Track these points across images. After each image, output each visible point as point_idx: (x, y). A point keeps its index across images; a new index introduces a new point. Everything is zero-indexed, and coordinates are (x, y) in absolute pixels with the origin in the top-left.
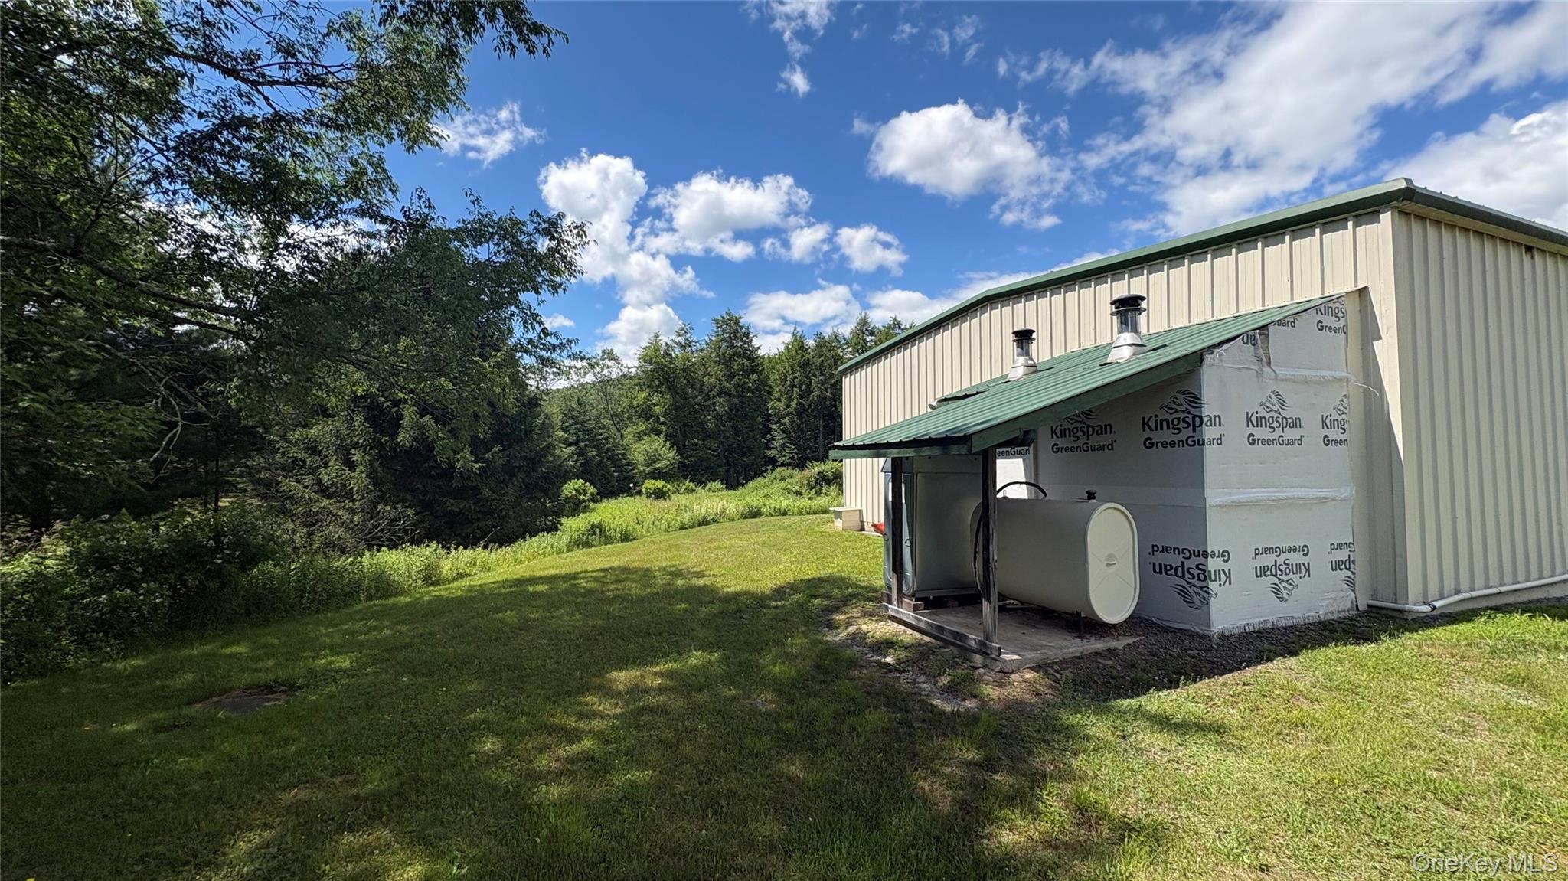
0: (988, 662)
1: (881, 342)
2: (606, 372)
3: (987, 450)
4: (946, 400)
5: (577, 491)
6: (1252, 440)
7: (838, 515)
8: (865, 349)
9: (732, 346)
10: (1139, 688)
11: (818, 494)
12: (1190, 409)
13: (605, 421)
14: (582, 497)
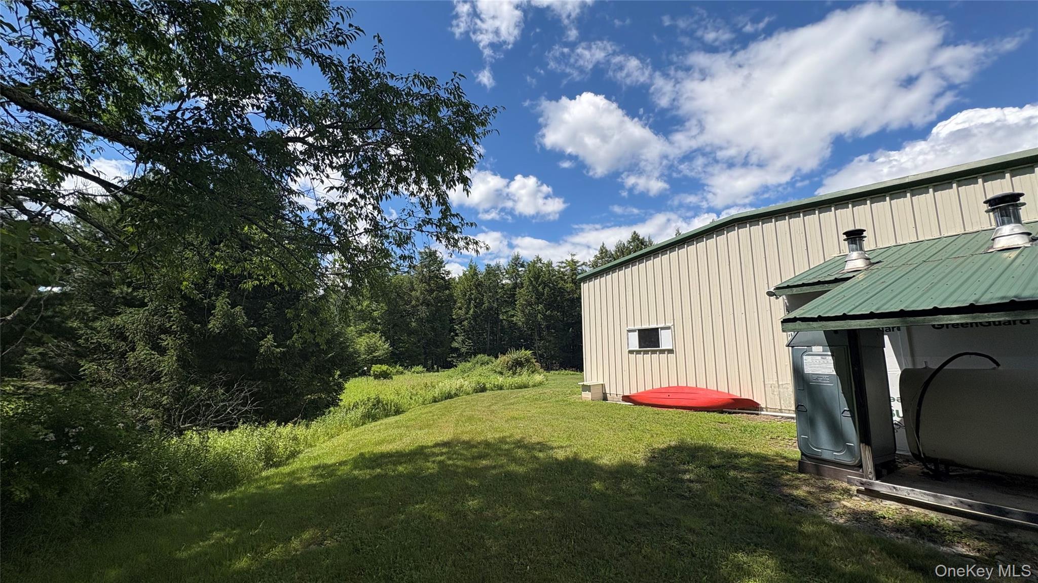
7: (587, 389)
11: (514, 373)
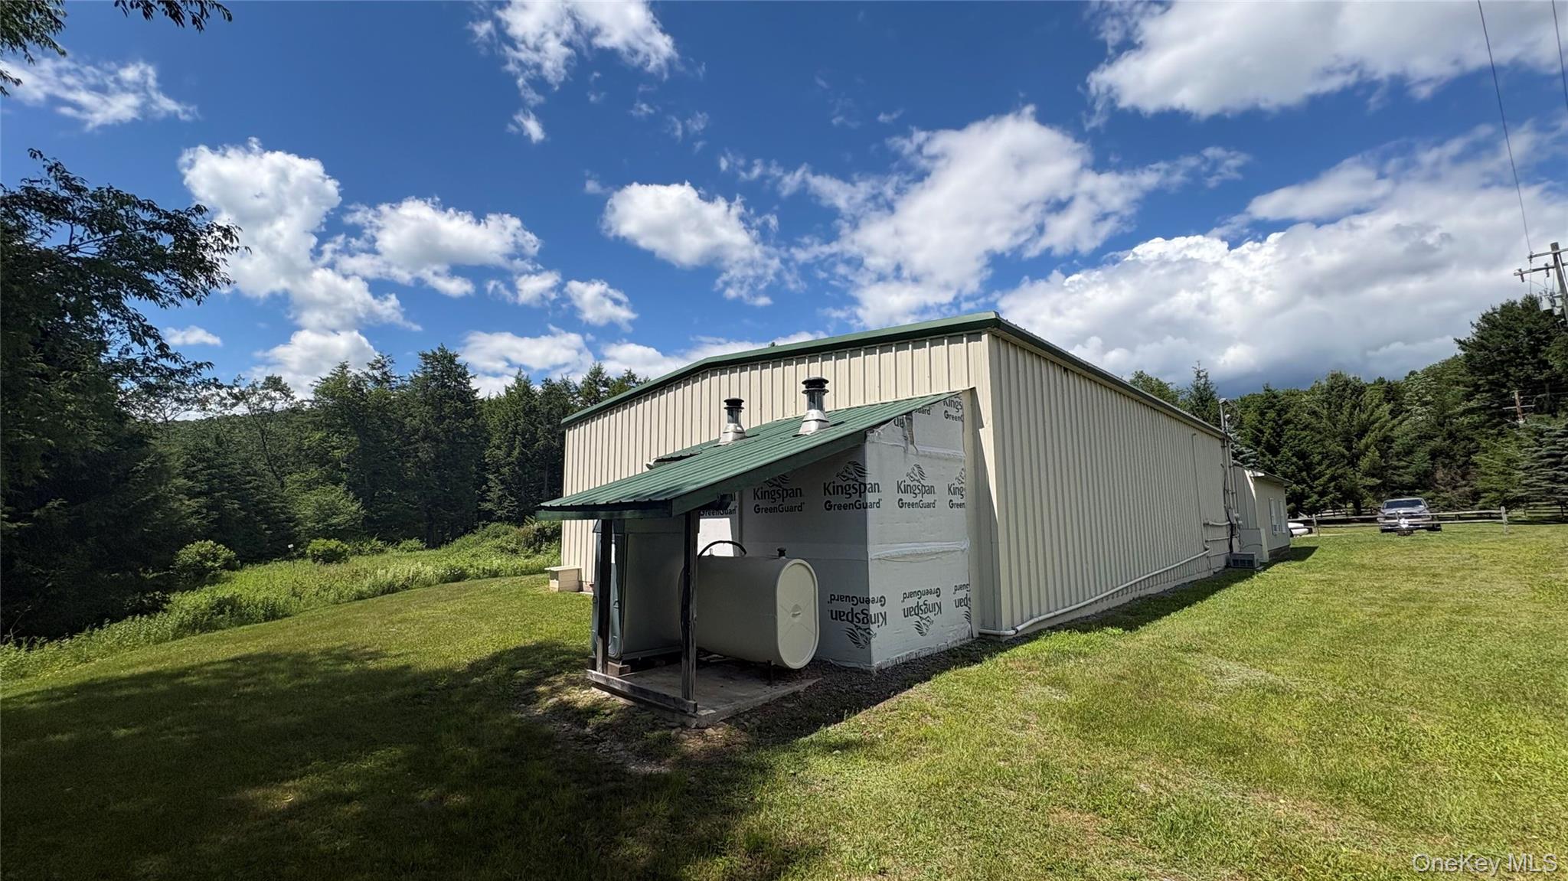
0: (685, 719)
1: (615, 394)
2: (267, 404)
3: (689, 512)
4: (661, 461)
5: (204, 556)
6: (902, 504)
7: (555, 575)
8: (597, 400)
9: (444, 385)
10: (814, 725)
11: (537, 551)
12: (858, 477)
13: (260, 466)
14: (209, 564)
